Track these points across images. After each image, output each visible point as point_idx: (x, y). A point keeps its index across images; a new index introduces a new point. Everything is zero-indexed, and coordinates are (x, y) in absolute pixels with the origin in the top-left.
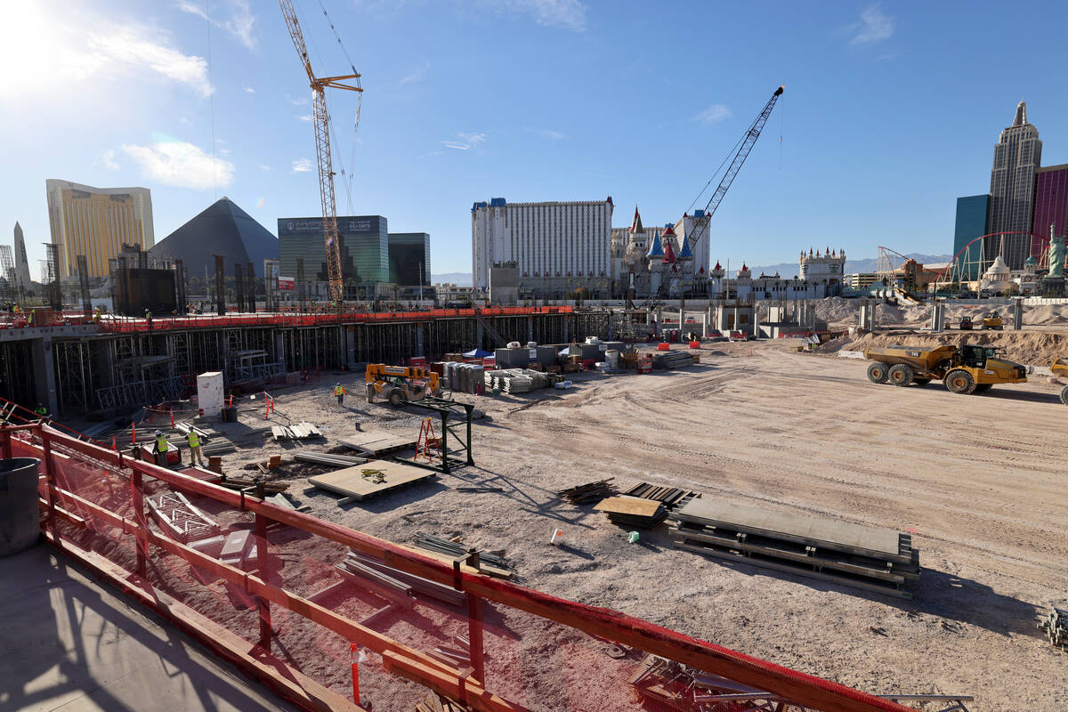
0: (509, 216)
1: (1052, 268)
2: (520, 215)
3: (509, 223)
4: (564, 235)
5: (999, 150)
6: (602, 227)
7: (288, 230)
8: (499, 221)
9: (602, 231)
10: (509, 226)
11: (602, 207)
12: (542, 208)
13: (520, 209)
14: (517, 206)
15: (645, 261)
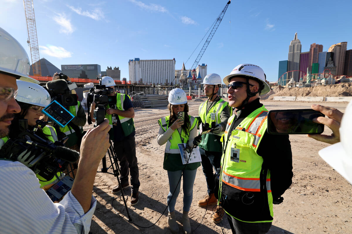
0: (141, 64)
1: (307, 81)
2: (144, 64)
3: (141, 66)
4: (159, 71)
5: (291, 47)
6: (172, 68)
7: (65, 69)
8: (137, 66)
9: (172, 69)
10: (141, 67)
11: (172, 61)
12: (152, 62)
13: (144, 62)
14: (144, 61)
15: (186, 80)
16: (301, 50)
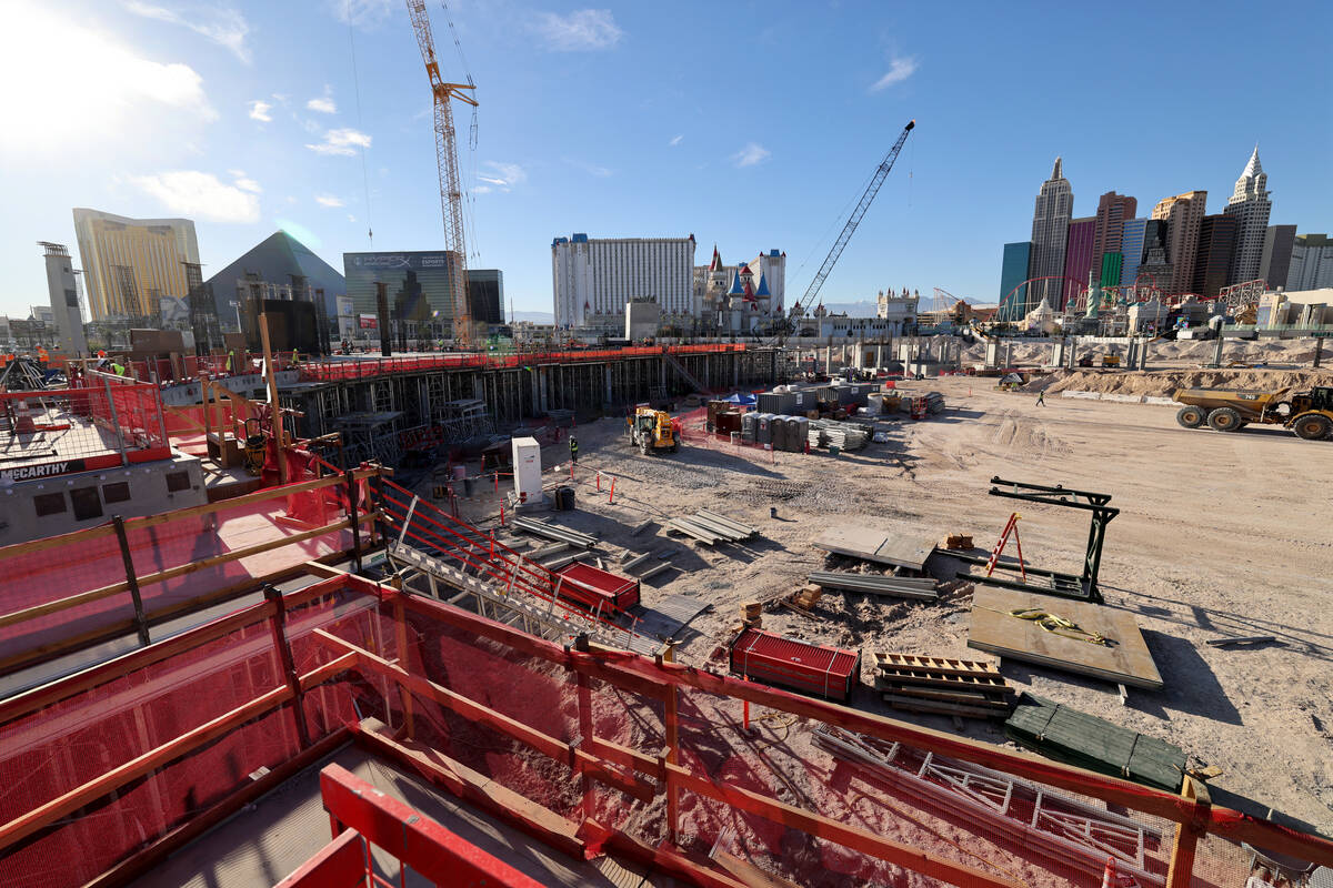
0: (592, 253)
1: (1089, 310)
2: (602, 251)
3: (592, 259)
4: (647, 272)
5: (1040, 201)
6: (685, 265)
8: (581, 257)
9: (685, 268)
10: (592, 262)
11: (685, 245)
12: (624, 245)
13: (602, 245)
14: (599, 242)
15: (726, 299)
16: (1070, 214)
